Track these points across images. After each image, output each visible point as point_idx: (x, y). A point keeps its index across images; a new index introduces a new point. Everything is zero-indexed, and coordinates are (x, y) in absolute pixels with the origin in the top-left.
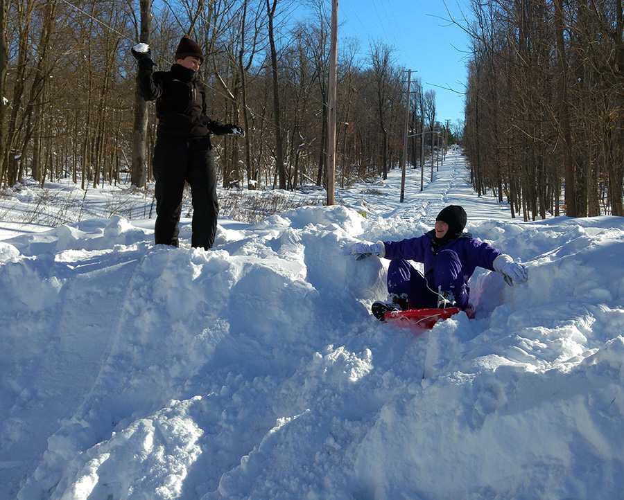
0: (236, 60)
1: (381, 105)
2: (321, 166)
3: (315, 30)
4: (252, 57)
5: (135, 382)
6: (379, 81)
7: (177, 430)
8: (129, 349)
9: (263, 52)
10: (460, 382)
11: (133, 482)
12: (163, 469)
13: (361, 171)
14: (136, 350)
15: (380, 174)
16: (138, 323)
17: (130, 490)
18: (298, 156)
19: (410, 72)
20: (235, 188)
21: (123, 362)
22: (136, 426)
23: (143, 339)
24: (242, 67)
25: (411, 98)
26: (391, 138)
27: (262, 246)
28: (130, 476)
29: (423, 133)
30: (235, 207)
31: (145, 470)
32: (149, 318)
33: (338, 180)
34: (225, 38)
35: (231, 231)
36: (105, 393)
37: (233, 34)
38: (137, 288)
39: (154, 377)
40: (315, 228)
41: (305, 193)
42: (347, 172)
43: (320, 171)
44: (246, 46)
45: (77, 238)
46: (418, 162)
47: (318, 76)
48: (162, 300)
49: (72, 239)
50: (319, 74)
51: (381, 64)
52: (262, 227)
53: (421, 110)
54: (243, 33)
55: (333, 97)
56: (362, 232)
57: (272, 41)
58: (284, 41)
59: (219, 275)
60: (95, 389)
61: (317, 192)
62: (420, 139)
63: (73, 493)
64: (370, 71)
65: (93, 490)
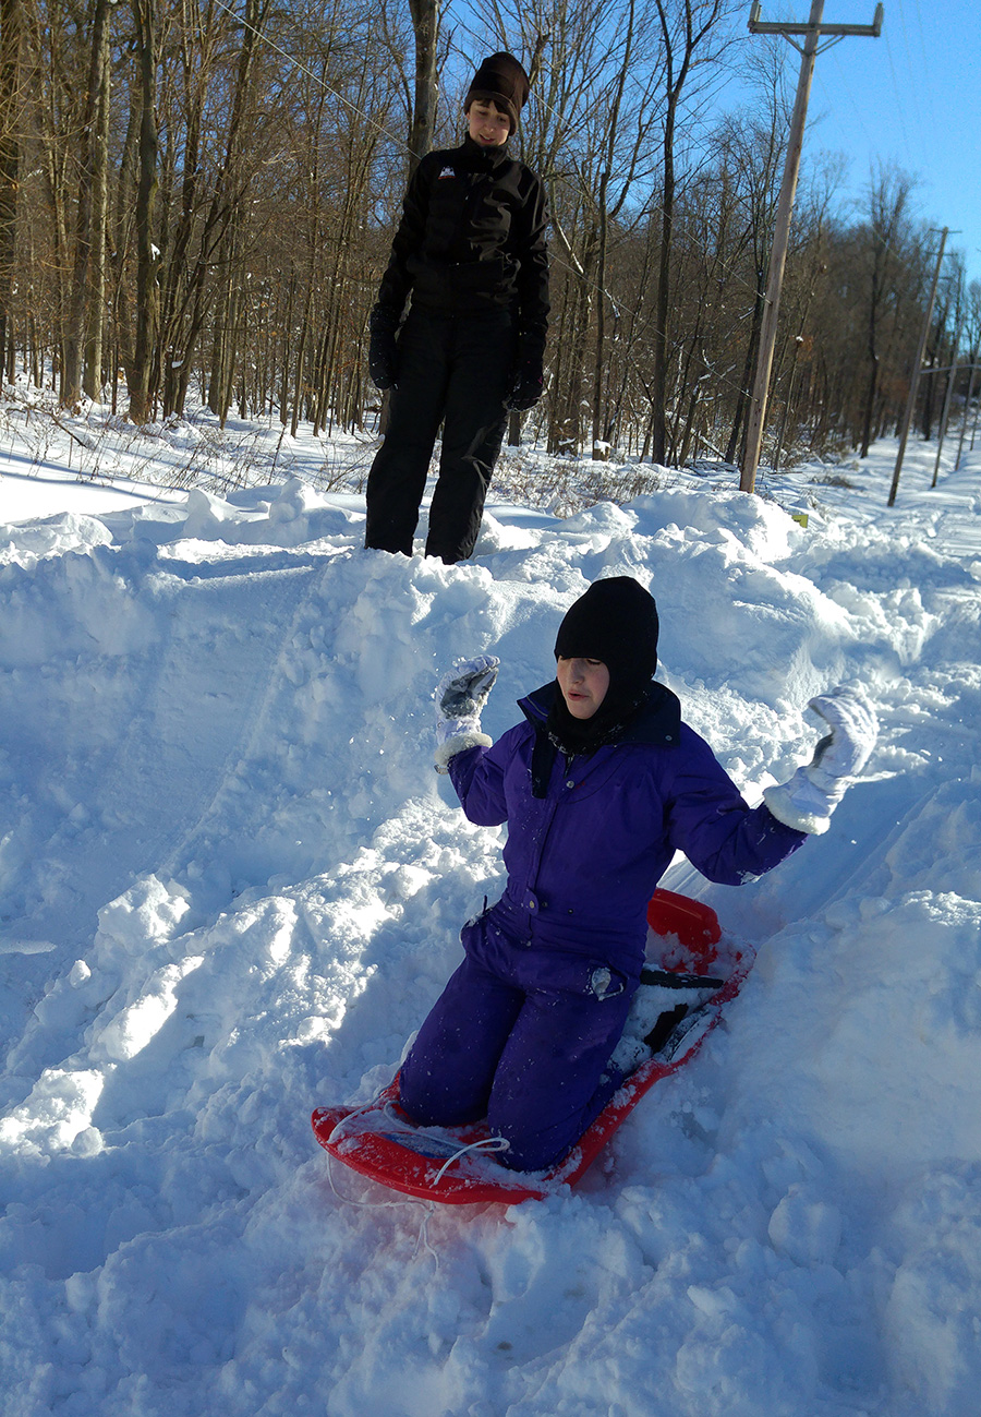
0: (594, 194)
1: (876, 302)
2: (737, 424)
3: (760, 136)
4: (626, 189)
5: (283, 817)
6: (879, 250)
7: (341, 928)
8: (281, 751)
9: (648, 179)
10: (952, 919)
11: (242, 1020)
12: (302, 1003)
13: (817, 439)
14: (291, 754)
15: (854, 446)
16: (300, 699)
17: (232, 1035)
18: (695, 398)
19: (945, 232)
20: (567, 455)
21: (265, 774)
22: (261, 909)
23: (309, 734)
24: (603, 207)
25: (939, 291)
26: (887, 374)
27: (564, 564)
28: (238, 1006)
29: (954, 368)
30: (562, 492)
31: (266, 1000)
32: (321, 693)
33: (769, 454)
34: (577, 145)
35: (513, 530)
36: (225, 831)
37: (595, 136)
38: (305, 628)
39: (319, 811)
40: (679, 535)
41: (698, 475)
42: (787, 439)
43: (735, 434)
44: (616, 163)
45: (221, 519)
46: (935, 428)
47: (754, 236)
48: (348, 658)
49: (212, 520)
50: (755, 232)
51: (888, 213)
52: (578, 526)
53: (957, 320)
54: (612, 135)
55: (777, 277)
56: (786, 553)
57: (668, 155)
58: (695, 157)
59: (465, 621)
60: (206, 821)
61: (724, 475)
62: (944, 380)
63: (123, 1028)
64: (862, 228)
65: (164, 1025)
